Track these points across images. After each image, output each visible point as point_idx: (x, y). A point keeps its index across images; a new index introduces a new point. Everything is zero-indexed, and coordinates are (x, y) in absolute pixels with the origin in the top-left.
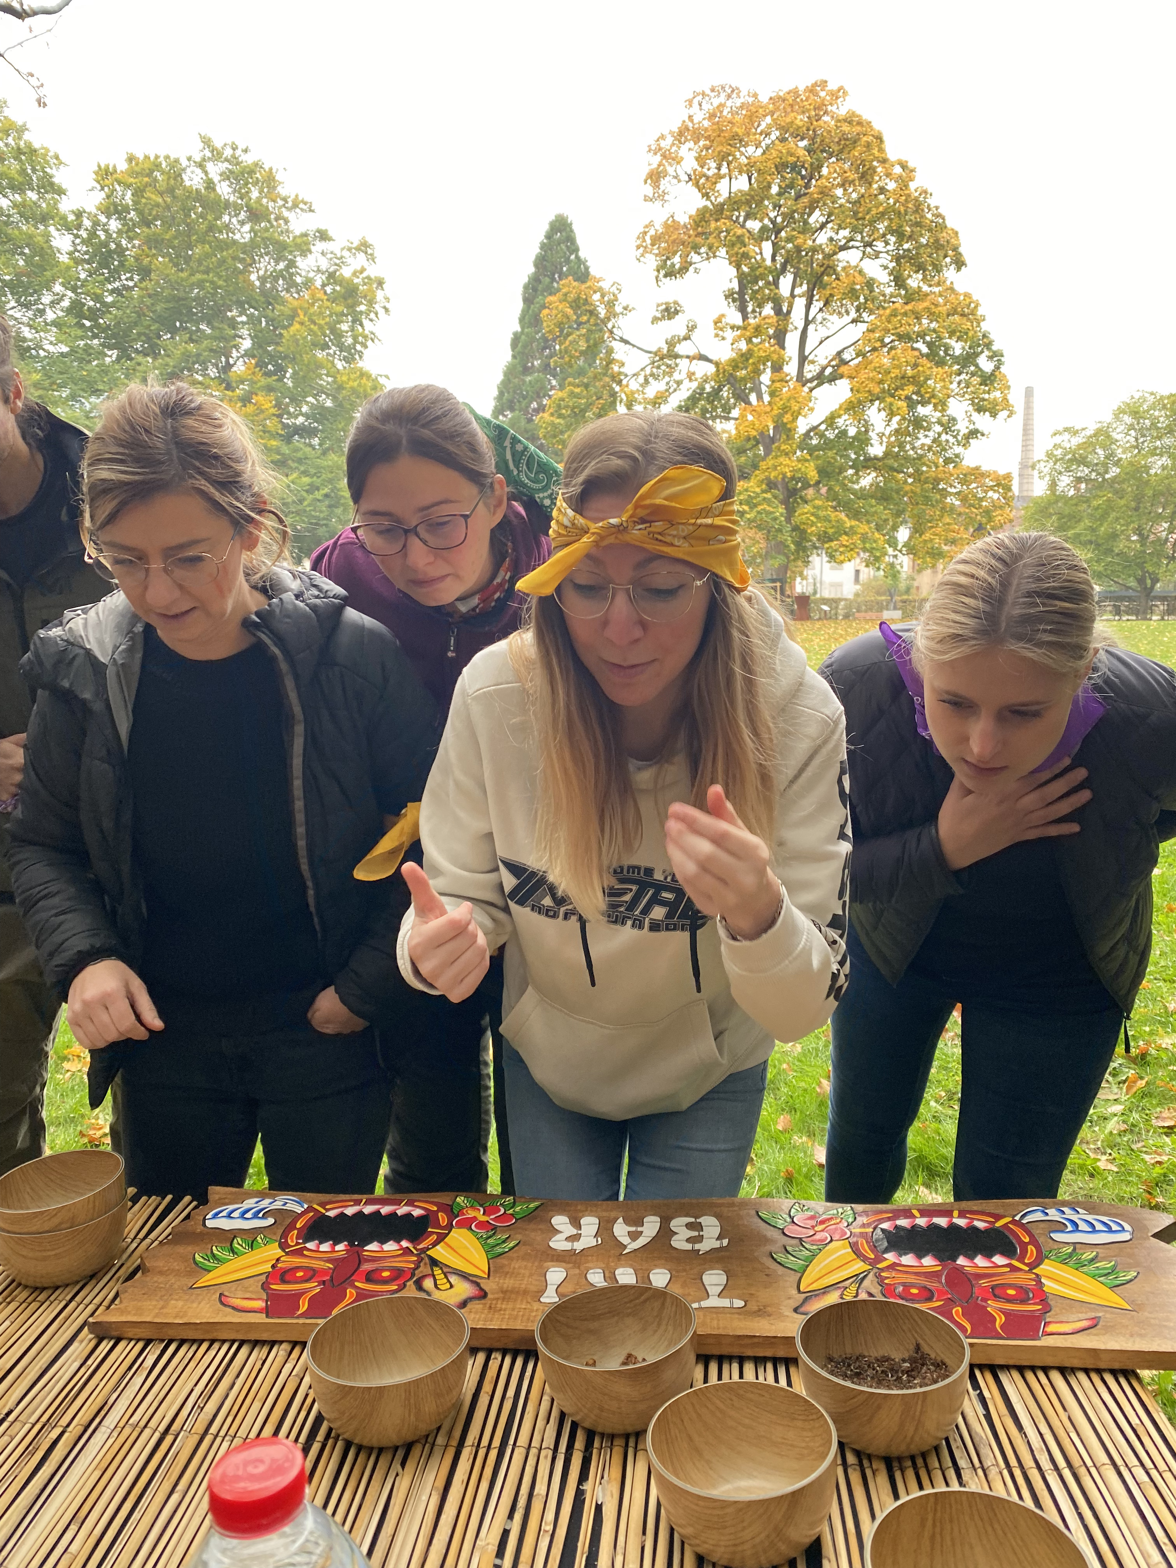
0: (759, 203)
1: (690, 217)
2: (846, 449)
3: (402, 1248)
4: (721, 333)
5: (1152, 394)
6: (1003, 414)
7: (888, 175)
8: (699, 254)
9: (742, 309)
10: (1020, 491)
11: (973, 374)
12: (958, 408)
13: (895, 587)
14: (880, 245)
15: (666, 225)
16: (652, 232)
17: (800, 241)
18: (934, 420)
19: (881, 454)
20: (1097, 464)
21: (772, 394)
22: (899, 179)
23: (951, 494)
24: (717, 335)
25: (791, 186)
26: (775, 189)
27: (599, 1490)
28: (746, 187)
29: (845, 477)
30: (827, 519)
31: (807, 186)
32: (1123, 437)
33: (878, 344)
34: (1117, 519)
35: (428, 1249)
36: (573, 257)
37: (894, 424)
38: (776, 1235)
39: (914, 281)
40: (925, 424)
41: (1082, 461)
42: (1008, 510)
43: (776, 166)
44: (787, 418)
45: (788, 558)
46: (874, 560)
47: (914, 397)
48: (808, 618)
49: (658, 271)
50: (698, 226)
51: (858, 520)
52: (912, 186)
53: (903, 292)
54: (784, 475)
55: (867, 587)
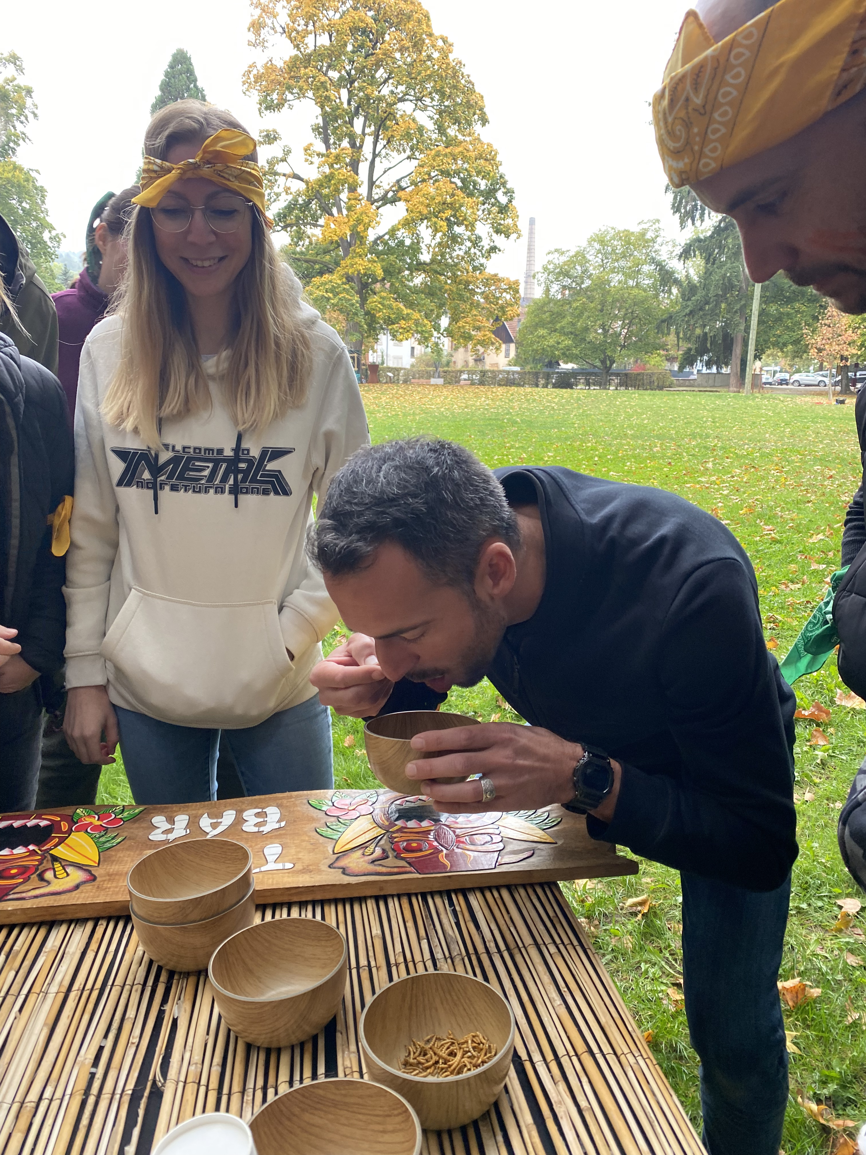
0: (338, 57)
1: (285, 63)
2: (403, 255)
3: (29, 851)
4: (310, 158)
5: (613, 228)
6: (513, 236)
7: (433, 46)
8: (292, 94)
9: (326, 141)
10: (525, 294)
11: (493, 205)
12: (483, 229)
13: (440, 361)
14: (427, 101)
15: (265, 66)
16: (255, 72)
17: (369, 91)
18: (465, 237)
19: (428, 261)
20: (576, 277)
21: (349, 209)
22: (441, 50)
23: (477, 293)
24: (306, 160)
25: (361, 46)
26: (350, 48)
27: (175, 1007)
28: (327, 43)
29: (403, 276)
30: (390, 307)
31: (374, 47)
32: (594, 259)
33: (426, 177)
34: (589, 317)
35: (51, 849)
36: (192, 86)
37: (438, 239)
38: (321, 815)
39: (452, 131)
40: (459, 240)
41: (567, 274)
42: (516, 307)
43: (350, 29)
44: (360, 228)
45: (362, 335)
46: (424, 340)
47: (452, 219)
48: (378, 381)
49: (261, 104)
50: (291, 71)
51: (413, 309)
52: (451, 57)
53: (444, 139)
54: (359, 272)
55: (420, 360)
